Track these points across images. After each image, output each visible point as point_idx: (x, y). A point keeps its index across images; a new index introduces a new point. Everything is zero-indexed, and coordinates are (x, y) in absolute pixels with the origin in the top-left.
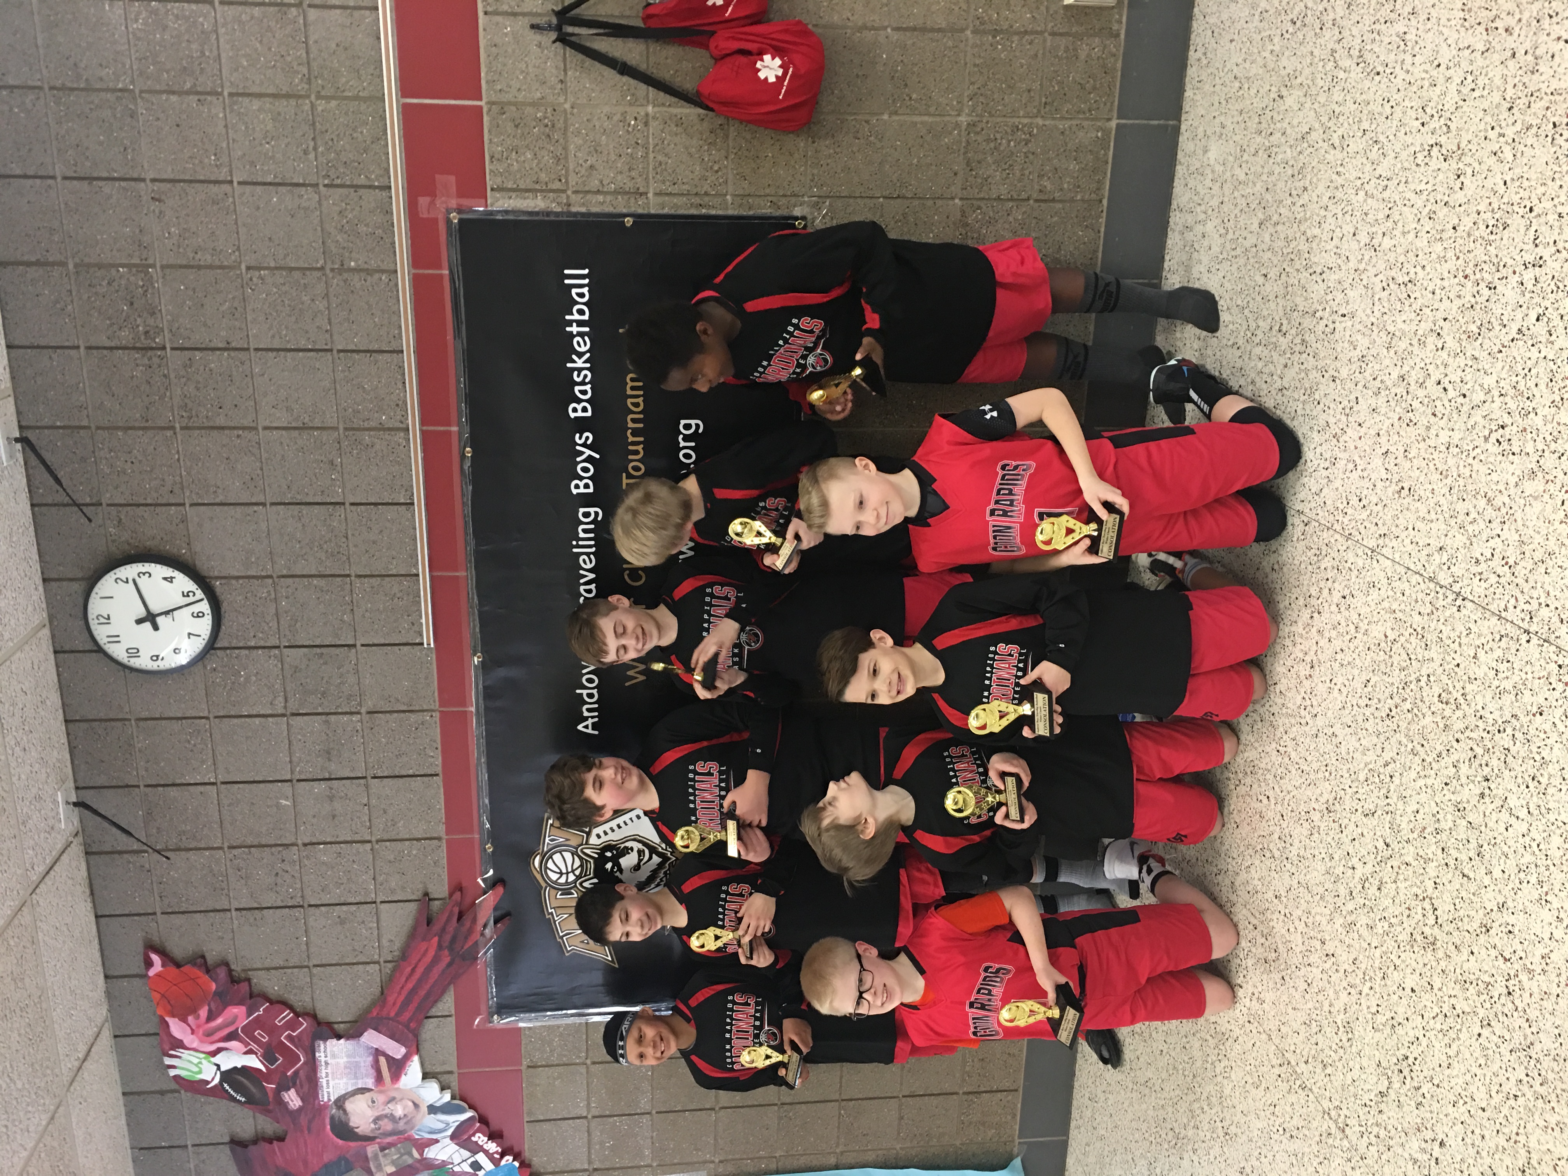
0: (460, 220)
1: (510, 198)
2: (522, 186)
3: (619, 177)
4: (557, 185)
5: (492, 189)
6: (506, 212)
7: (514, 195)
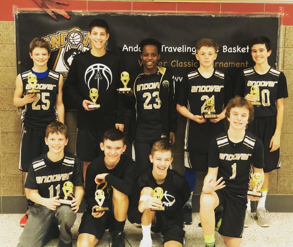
0: (278, 18)
1: (283, 32)
2: (286, 35)
3: (288, 62)
4: (286, 45)
5: (286, 27)
6: (280, 31)
7: (284, 33)
